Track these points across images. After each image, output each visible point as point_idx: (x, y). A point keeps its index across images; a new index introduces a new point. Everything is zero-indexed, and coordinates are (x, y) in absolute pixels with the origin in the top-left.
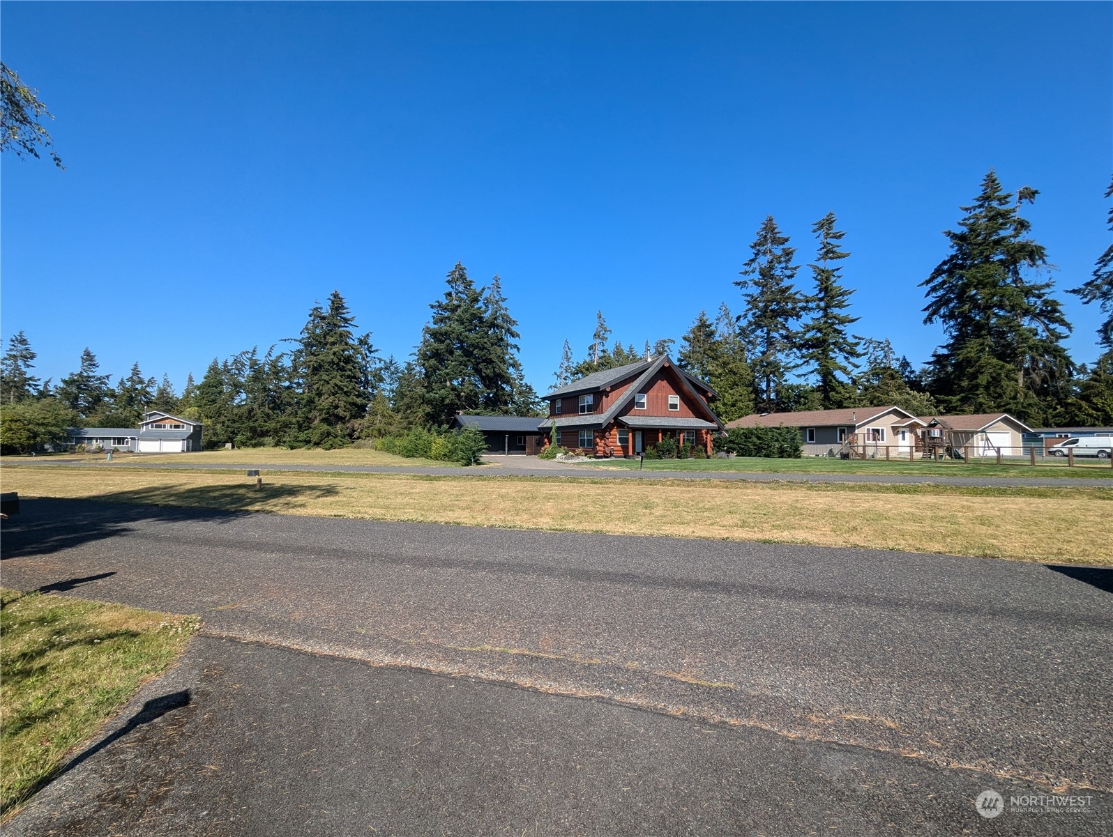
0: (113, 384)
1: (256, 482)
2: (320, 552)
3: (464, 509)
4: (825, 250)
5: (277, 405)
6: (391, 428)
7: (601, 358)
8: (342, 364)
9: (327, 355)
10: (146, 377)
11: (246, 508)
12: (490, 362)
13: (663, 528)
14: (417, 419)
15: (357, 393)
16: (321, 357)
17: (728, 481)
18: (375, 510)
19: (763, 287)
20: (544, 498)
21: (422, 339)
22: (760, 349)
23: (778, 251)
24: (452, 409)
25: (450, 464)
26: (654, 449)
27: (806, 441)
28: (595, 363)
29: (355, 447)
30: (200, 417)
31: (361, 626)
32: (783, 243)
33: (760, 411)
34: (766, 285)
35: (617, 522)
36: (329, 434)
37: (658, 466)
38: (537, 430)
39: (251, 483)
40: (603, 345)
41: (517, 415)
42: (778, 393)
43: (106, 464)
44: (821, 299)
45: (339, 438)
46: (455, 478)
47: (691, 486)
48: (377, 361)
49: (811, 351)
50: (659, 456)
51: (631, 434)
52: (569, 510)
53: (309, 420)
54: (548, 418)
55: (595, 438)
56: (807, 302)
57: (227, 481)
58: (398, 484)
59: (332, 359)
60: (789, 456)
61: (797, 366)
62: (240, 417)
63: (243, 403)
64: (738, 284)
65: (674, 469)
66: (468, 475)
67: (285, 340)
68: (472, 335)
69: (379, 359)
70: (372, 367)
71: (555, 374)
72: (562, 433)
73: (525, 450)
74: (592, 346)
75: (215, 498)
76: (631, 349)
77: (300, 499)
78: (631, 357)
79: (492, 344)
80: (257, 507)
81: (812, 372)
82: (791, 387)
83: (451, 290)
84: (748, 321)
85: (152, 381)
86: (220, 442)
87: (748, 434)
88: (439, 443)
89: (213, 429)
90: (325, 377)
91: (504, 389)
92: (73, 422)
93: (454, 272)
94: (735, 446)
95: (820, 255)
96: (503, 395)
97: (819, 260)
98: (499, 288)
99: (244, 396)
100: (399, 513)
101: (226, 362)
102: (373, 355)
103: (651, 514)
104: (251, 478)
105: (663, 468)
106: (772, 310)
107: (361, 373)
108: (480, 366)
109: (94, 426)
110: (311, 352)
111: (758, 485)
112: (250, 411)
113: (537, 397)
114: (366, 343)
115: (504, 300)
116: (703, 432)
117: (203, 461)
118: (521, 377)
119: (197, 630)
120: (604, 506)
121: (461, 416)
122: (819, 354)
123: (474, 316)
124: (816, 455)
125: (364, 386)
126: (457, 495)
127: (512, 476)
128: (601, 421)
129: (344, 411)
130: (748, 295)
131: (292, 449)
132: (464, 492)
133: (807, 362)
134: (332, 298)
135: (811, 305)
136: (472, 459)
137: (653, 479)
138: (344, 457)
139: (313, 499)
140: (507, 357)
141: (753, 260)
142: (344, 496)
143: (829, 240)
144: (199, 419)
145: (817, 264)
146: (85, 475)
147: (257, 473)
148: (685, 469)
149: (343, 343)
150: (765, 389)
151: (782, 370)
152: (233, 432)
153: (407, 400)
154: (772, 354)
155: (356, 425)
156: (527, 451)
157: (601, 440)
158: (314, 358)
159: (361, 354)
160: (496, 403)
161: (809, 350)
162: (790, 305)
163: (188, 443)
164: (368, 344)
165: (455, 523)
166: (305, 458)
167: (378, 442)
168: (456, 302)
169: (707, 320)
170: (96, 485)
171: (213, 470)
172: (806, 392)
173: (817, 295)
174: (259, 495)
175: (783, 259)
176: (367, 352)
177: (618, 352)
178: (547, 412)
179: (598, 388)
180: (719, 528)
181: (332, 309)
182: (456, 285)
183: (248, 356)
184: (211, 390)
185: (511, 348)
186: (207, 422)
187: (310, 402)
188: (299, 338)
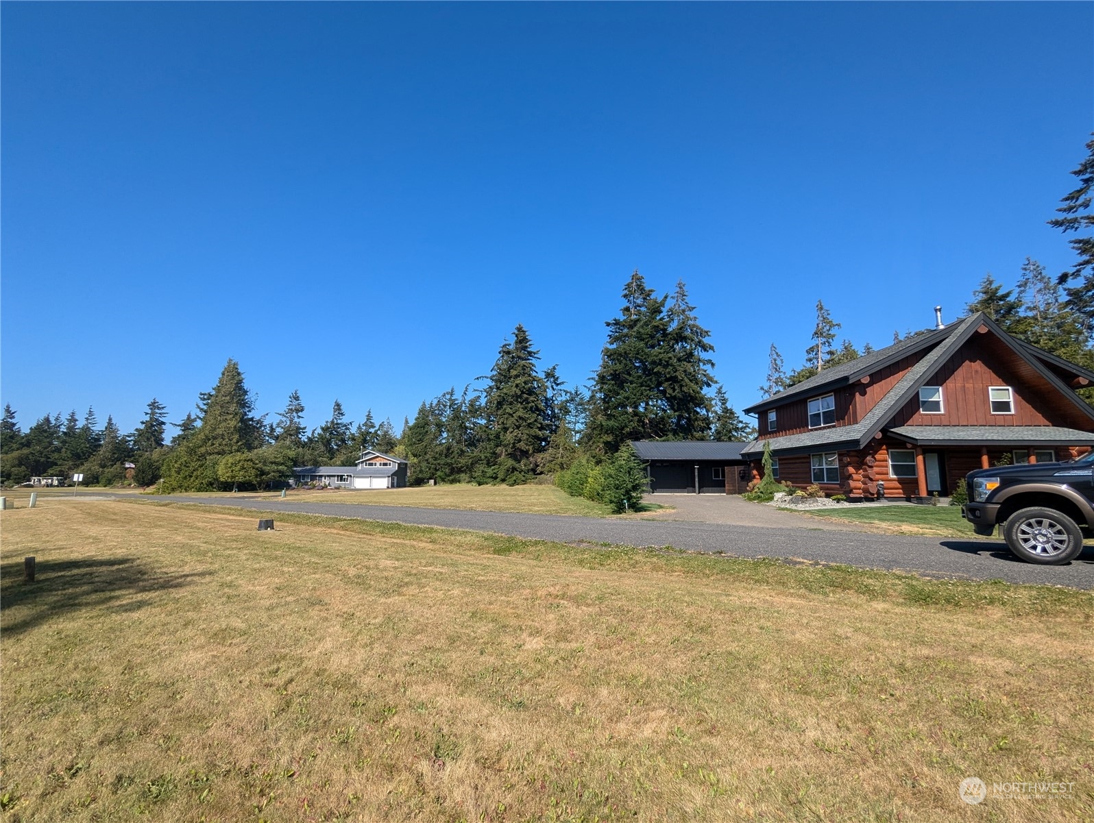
5: (472, 442)
7: (827, 362)
8: (525, 396)
9: (510, 389)
10: (377, 422)
15: (539, 426)
16: (505, 391)
21: (601, 362)
29: (537, 483)
36: (514, 469)
38: (740, 458)
40: (830, 345)
45: (523, 473)
48: (563, 394)
51: (918, 457)
53: (496, 455)
54: (756, 439)
55: (844, 466)
59: (515, 393)
62: (441, 455)
63: (444, 441)
64: (1057, 223)
68: (654, 351)
69: (565, 391)
70: (560, 399)
71: (762, 388)
74: (813, 347)
79: (679, 360)
83: (628, 304)
85: (380, 425)
86: (424, 478)
89: (418, 467)
90: (508, 410)
93: (631, 283)
96: (696, 420)
98: (685, 295)
99: (445, 435)
101: (431, 404)
102: (559, 387)
107: (547, 406)
110: (498, 387)
112: (448, 449)
114: (552, 376)
115: (691, 309)
116: (1074, 452)
123: (657, 329)
125: (550, 420)
128: (854, 436)
129: (527, 444)
131: (479, 485)
134: (516, 332)
136: (624, 502)
140: (699, 375)
144: (405, 457)
149: (526, 376)
152: (435, 469)
155: (539, 460)
156: (727, 488)
157: (857, 469)
164: (554, 377)
167: (558, 477)
168: (634, 317)
169: (998, 289)
176: (554, 385)
178: (756, 429)
179: (846, 378)
181: (517, 343)
182: (634, 298)
183: (448, 397)
184: (420, 430)
185: (704, 364)
186: (412, 460)
187: (497, 437)
188: (492, 374)
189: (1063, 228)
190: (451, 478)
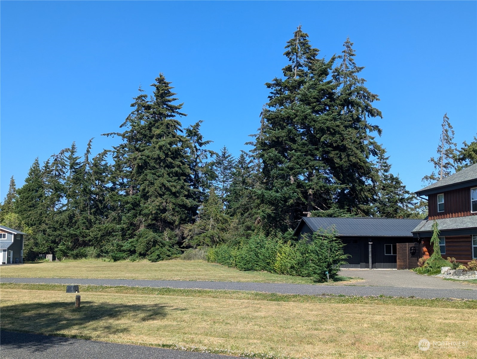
1: (74, 300)
5: (99, 209)
6: (226, 236)
8: (169, 159)
11: (62, 332)
12: (343, 149)
14: (256, 222)
15: (186, 193)
16: (146, 152)
18: (212, 339)
20: (439, 330)
21: (260, 126)
25: (299, 280)
29: (185, 258)
30: (20, 224)
36: (155, 242)
38: (412, 235)
39: (69, 300)
41: (382, 216)
45: (167, 247)
46: (307, 298)
48: (209, 155)
53: (133, 226)
54: (426, 219)
57: (44, 298)
59: (159, 155)
62: (61, 224)
63: (65, 208)
66: (324, 295)
67: (108, 135)
68: (321, 117)
69: (210, 152)
70: (204, 161)
71: (432, 159)
72: (446, 238)
73: (395, 262)
75: (29, 318)
77: (123, 322)
79: (346, 127)
80: (74, 331)
83: (290, 63)
86: (40, 253)
88: (285, 252)
89: (34, 239)
90: (151, 176)
91: (363, 183)
93: (294, 40)
96: (361, 190)
98: (353, 55)
99: (64, 201)
100: (241, 344)
101: (48, 163)
102: (203, 147)
104: (70, 295)
107: (191, 169)
108: (331, 155)
110: (135, 147)
112: (71, 217)
113: (408, 192)
114: (196, 134)
115: (359, 70)
117: (23, 274)
118: (386, 168)
121: (310, 217)
125: (194, 185)
126: (315, 322)
127: (384, 296)
129: (173, 215)
131: (115, 260)
132: (323, 318)
134: (156, 83)
136: (327, 273)
138: (172, 271)
139: (138, 322)
140: (366, 142)
142: (174, 319)
144: (19, 227)
147: (76, 289)
149: (170, 135)
152: (54, 242)
153: (244, 201)
155: (186, 232)
156: (398, 263)
158: (138, 154)
159: (190, 147)
160: (352, 201)
163: (9, 254)
164: (197, 135)
167: (211, 251)
168: (296, 78)
174: (76, 316)
176: (197, 144)
178: (423, 211)
181: (157, 96)
182: (297, 57)
183: (68, 154)
184: (32, 194)
185: (371, 130)
186: (28, 231)
187: (136, 205)
188: (122, 131)
190: (75, 252)
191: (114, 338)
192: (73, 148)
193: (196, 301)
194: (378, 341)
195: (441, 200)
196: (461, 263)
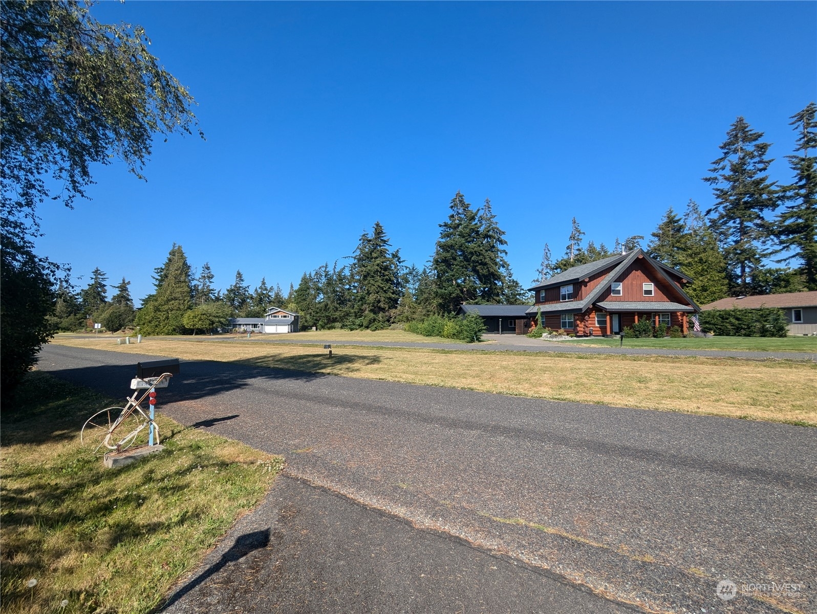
0: (251, 291)
1: (328, 353)
2: (369, 408)
3: (474, 377)
4: (806, 139)
5: (342, 301)
6: (415, 316)
7: (577, 255)
8: (383, 271)
9: (372, 266)
10: (268, 286)
11: (320, 371)
12: (485, 264)
13: (664, 402)
14: (433, 308)
15: (392, 291)
16: (369, 268)
17: (715, 359)
18: (407, 375)
19: (735, 182)
20: (540, 370)
21: (435, 251)
22: (731, 239)
23: (750, 147)
24: (457, 301)
25: (458, 341)
26: (630, 329)
27: (791, 321)
28: (572, 260)
29: (391, 329)
30: (297, 310)
31: (403, 481)
32: (756, 140)
33: (736, 294)
34: (738, 180)
35: (614, 394)
36: (374, 320)
37: (636, 343)
38: (525, 315)
39: (326, 353)
40: (579, 245)
41: (507, 304)
42: (754, 277)
43: (246, 340)
44: (801, 187)
45: (381, 323)
46: (463, 352)
47: (676, 362)
48: (405, 269)
49: (791, 236)
50: (636, 335)
51: (608, 317)
52: (566, 381)
53: (362, 311)
54: (534, 305)
55: (575, 320)
56: (784, 191)
57: (312, 352)
58: (421, 356)
59: (376, 269)
60: (773, 335)
61: (776, 252)
62: (320, 310)
63: (322, 301)
64: (707, 180)
65: (653, 346)
66: (473, 350)
68: (471, 245)
69: (405, 267)
70: (402, 272)
71: (538, 270)
72: (546, 316)
73: (515, 331)
74: (569, 246)
75: (303, 363)
76: (602, 247)
77: (356, 365)
78: (603, 253)
79: (486, 251)
80: (328, 371)
81: (793, 256)
82: (770, 271)
83: (453, 213)
84: (720, 213)
85: (272, 289)
86: (309, 326)
87: (725, 316)
88: (450, 325)
89: (305, 318)
90: (371, 281)
91: (496, 284)
92: (232, 315)
93: (456, 199)
94: (711, 326)
95: (800, 145)
96: (495, 288)
97: (798, 150)
98: (490, 208)
99: (322, 296)
100: (424, 378)
101: (311, 274)
102: (401, 264)
103: (646, 388)
104: (326, 350)
105: (642, 346)
106: (745, 203)
107: (394, 277)
108: (478, 268)
109: (242, 317)
110: (362, 264)
111: (750, 362)
112: (326, 306)
113: (523, 290)
114: (397, 256)
115: (494, 217)
116: (679, 314)
117: (300, 338)
118: (510, 275)
119: (282, 470)
120: (597, 379)
121: (465, 305)
122: (802, 239)
123: (473, 230)
124: (804, 335)
125: (396, 287)
126: (468, 366)
127: (508, 351)
128: (581, 306)
129: (384, 304)
130: (718, 190)
131: (351, 330)
132: (472, 363)
133: (788, 247)
134: (375, 227)
135: (788, 194)
136: (474, 337)
137: (636, 355)
138: (384, 336)
139: (365, 365)
140: (498, 260)
141: (722, 159)
142: (385, 364)
143: (810, 130)
144: (297, 312)
145: (796, 154)
146: (235, 347)
147: (329, 346)
148: (664, 347)
149: (383, 257)
150: (740, 274)
151: (757, 256)
152: (316, 320)
153: (426, 295)
154: (746, 242)
155: (392, 314)
156: (517, 331)
157: (581, 322)
158: (364, 269)
159: (394, 264)
160: (490, 295)
161: (789, 236)
162: (765, 196)
163: (291, 327)
165: (469, 388)
166: (360, 337)
167: (406, 325)
168: (457, 222)
169: (674, 217)
170: (239, 354)
171: (304, 344)
172: (787, 275)
173: (797, 183)
174: (330, 362)
175: (756, 153)
176: (397, 262)
177: (592, 250)
178: (534, 300)
179: (578, 279)
180: (726, 404)
181: (375, 234)
182: (457, 209)
183: (324, 269)
184: (303, 293)
185: (501, 253)
186: (301, 313)
187: (362, 298)
188: (354, 255)
189: (710, 182)
190: (329, 326)
191: (351, 375)
192: (326, 265)
193: (398, 354)
194: (504, 377)
195: (543, 294)
196: (554, 331)
